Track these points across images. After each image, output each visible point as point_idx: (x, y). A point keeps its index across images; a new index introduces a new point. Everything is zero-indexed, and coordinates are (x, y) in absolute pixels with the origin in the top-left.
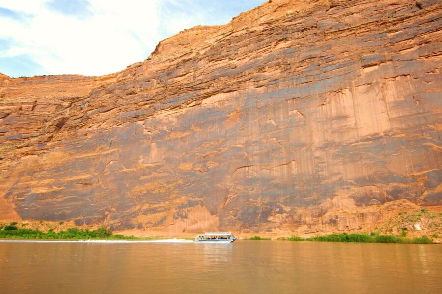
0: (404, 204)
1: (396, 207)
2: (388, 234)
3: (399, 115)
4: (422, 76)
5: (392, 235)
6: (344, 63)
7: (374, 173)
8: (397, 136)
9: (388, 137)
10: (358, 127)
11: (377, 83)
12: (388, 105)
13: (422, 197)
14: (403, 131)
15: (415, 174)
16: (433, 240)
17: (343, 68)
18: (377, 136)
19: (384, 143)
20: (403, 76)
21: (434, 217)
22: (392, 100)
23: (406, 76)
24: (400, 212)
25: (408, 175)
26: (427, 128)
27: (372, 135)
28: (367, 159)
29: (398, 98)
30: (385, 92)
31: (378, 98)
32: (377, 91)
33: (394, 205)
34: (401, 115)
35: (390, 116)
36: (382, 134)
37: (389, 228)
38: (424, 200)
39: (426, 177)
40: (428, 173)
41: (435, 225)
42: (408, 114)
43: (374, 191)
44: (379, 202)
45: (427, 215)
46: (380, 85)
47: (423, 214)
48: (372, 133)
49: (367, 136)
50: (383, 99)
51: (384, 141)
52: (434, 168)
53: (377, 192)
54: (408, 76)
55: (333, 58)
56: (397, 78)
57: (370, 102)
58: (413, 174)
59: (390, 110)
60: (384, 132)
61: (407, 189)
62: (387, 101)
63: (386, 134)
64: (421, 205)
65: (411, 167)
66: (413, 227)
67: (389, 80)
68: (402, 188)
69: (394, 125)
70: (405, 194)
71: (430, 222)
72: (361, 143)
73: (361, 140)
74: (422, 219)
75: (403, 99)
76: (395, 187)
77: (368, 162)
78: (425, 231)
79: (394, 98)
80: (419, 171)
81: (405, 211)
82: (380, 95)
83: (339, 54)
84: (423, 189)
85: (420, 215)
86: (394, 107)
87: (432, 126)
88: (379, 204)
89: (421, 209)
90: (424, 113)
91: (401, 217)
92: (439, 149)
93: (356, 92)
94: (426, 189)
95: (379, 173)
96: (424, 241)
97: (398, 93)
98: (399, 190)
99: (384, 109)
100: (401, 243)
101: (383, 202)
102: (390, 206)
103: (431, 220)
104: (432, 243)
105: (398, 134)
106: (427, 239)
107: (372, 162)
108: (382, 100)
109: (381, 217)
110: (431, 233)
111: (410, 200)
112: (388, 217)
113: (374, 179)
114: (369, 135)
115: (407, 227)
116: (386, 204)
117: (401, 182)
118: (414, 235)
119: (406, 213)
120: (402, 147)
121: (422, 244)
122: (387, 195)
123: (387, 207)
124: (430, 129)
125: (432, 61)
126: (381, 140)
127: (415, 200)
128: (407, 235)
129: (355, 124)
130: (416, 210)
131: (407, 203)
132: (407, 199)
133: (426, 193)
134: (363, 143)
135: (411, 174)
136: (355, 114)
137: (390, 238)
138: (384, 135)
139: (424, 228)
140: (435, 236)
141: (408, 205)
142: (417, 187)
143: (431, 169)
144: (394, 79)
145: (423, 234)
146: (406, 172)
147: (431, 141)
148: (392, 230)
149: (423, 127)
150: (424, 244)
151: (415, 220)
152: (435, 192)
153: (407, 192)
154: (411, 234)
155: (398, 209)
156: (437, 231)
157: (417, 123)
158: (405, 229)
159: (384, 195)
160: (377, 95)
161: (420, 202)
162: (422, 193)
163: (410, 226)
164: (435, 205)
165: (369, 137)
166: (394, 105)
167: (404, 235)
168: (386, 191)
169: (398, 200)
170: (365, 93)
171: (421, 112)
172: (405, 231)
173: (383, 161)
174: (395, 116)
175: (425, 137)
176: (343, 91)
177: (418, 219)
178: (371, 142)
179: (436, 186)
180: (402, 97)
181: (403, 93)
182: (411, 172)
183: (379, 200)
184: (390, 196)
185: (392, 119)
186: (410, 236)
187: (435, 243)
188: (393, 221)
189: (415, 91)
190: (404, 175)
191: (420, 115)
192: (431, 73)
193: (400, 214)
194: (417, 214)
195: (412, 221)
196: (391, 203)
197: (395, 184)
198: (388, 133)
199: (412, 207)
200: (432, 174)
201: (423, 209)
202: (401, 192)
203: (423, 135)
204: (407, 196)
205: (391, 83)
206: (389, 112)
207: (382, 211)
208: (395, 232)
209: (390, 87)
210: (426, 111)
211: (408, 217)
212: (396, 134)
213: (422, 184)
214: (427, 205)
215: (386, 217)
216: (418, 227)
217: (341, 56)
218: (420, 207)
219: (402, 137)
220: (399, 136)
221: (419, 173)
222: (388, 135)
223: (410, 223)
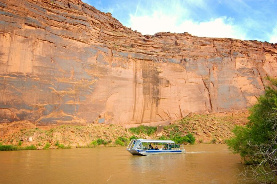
0: (26, 124)
1: (20, 126)
2: (9, 144)
3: (39, 66)
4: (59, 47)
5: (11, 145)
6: (12, 14)
7: (11, 100)
8: (34, 78)
9: (28, 77)
10: (9, 64)
11: (32, 39)
12: (34, 56)
13: (39, 120)
14: (39, 76)
15: (39, 105)
16: (37, 147)
17: (9, 17)
18: (21, 75)
19: (24, 81)
20: (49, 42)
21: (42, 133)
22: (38, 54)
23: (50, 42)
24: (21, 129)
25: (34, 105)
26: (53, 78)
27: (18, 73)
28: (8, 89)
29: (42, 54)
30: (35, 47)
31: (29, 49)
32: (30, 45)
33: (19, 124)
34: (41, 66)
35: (34, 64)
36: (25, 74)
37: (11, 140)
38: (39, 122)
39: (45, 108)
40: (46, 105)
41: (42, 137)
42: (45, 66)
43: (7, 113)
44: (9, 121)
45: (38, 132)
46: (33, 41)
47: (36, 131)
48: (18, 72)
49: (14, 73)
50: (33, 51)
51: (25, 79)
52: (50, 103)
53: (9, 114)
54: (52, 44)
55: (5, 5)
56: (45, 42)
57: (23, 50)
58: (38, 105)
59: (35, 60)
60: (27, 74)
61: (30, 114)
62: (35, 54)
63: (28, 75)
64: (37, 125)
65: (37, 100)
66: (28, 139)
67: (40, 40)
68: (28, 113)
69: (34, 71)
70: (29, 117)
71: (39, 136)
72: (7, 76)
73: (8, 75)
74: (34, 134)
75: (45, 56)
76: (23, 111)
77: (9, 92)
78: (34, 142)
79: (40, 54)
80: (41, 104)
81: (25, 129)
82: (31, 48)
83: (10, 5)
84: (41, 115)
85: (34, 132)
86: (38, 59)
87: (56, 78)
88: (8, 123)
89: (36, 128)
90: (54, 69)
91: (22, 132)
92: (56, 92)
93: (15, 39)
94: (42, 115)
95: (15, 101)
96: (32, 148)
97: (43, 51)
98: (25, 114)
99: (31, 58)
100: (17, 150)
101: (11, 121)
102: (16, 124)
103: (40, 134)
104: (36, 149)
105: (36, 77)
106: (35, 147)
107: (12, 92)
108: (31, 51)
109: (7, 132)
110: (38, 143)
111: (31, 121)
112: (12, 132)
113: (10, 104)
114: (15, 73)
115: (23, 139)
116: (14, 123)
117: (29, 109)
118: (26, 145)
119: (25, 130)
120: (36, 86)
121: (30, 150)
122: (16, 117)
123: (14, 125)
124: (54, 80)
125: (67, 41)
126: (23, 78)
127: (33, 122)
128: (22, 145)
129: (7, 62)
130: (33, 128)
131: (28, 123)
132: (29, 120)
133: (41, 118)
134: (9, 77)
135: (36, 105)
136: (9, 54)
137: (9, 147)
138: (26, 75)
139: (34, 140)
140: (39, 145)
141: (28, 124)
142: (38, 113)
143: (49, 103)
144: (43, 41)
145: (32, 144)
146: (33, 103)
147: (53, 87)
148: (12, 141)
149: (51, 77)
150: (32, 150)
151: (30, 134)
152: (47, 117)
153: (30, 116)
154: (25, 144)
155: (21, 127)
156: (42, 141)
157: (49, 74)
158: (22, 140)
159: (14, 117)
160: (29, 47)
161: (36, 123)
162: (40, 117)
163: (26, 138)
164: (45, 125)
165: (15, 74)
166: (38, 58)
167: (20, 144)
168: (17, 114)
169: (23, 121)
170: (21, 42)
171: (53, 68)
172: (22, 142)
173: (21, 93)
174: (37, 65)
175: (51, 83)
176: (5, 34)
177: (32, 134)
178: (15, 78)
179: (48, 114)
180: (45, 54)
181: (46, 53)
182: (37, 103)
183: (9, 120)
184: (18, 118)
185: (34, 66)
186: (24, 145)
187: (38, 149)
188: (15, 135)
189: (53, 54)
190: (32, 105)
191: (52, 70)
192: (64, 47)
193: (21, 130)
194: (32, 130)
195: (27, 135)
196: (17, 122)
197: (23, 110)
198: (30, 75)
199: (31, 126)
200: (48, 107)
201: (37, 127)
202: (26, 115)
203: (50, 82)
204: (29, 118)
205: (40, 43)
206: (34, 61)
207: (9, 128)
208: (14, 143)
209: (39, 45)
210: (56, 68)
211: (26, 132)
212: (34, 77)
213: (41, 112)
214: (40, 125)
215: (11, 132)
216: (31, 139)
217: (10, 7)
218: (35, 126)
219: (37, 80)
220: (36, 79)
221: (41, 105)
222: (29, 76)
223: (26, 136)
